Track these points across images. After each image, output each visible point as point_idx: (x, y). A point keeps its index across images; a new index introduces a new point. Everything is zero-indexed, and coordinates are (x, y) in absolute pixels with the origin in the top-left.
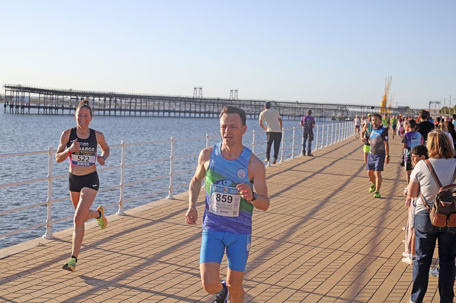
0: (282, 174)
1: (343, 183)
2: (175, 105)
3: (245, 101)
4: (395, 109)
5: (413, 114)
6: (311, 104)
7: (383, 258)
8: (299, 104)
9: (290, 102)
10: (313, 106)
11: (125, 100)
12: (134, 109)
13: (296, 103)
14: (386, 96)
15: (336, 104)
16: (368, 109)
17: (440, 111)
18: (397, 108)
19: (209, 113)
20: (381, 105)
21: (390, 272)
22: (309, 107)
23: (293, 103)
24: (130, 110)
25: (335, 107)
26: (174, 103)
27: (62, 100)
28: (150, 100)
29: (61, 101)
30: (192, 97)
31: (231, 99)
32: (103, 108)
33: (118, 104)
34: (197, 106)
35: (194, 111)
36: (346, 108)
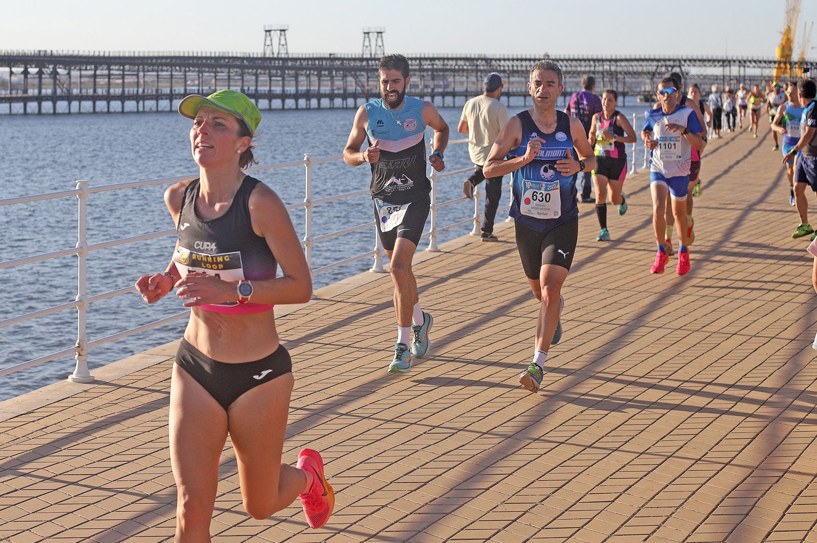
2: (216, 79)
6: (585, 60)
7: (799, 473)
9: (528, 57)
10: (590, 66)
11: (80, 70)
12: (105, 93)
14: (789, 30)
15: (652, 57)
16: (742, 69)
19: (308, 95)
20: (776, 55)
22: (579, 69)
24: (94, 98)
25: (652, 67)
26: (213, 74)
28: (146, 67)
30: (259, 56)
31: (365, 56)
32: (20, 94)
33: (62, 81)
34: (273, 78)
35: (267, 92)
36: (680, 66)
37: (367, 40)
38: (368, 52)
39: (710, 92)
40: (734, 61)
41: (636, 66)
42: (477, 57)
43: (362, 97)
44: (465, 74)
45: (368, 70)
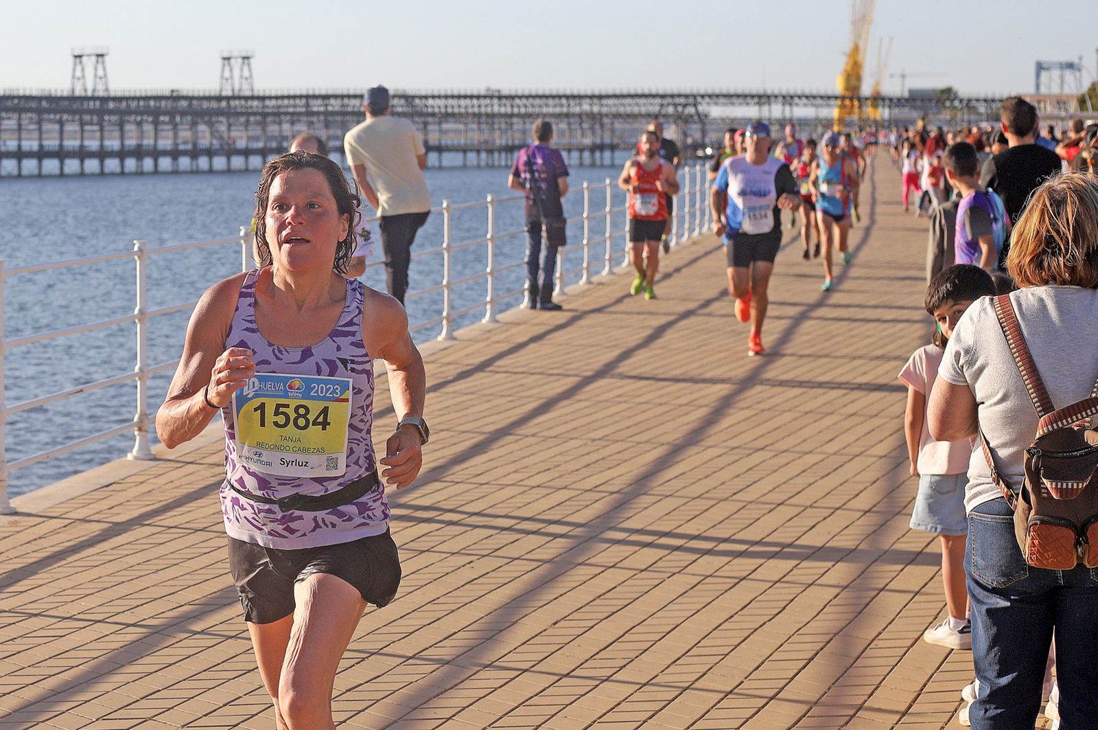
0: (450, 389)
1: (702, 412)
3: (283, 97)
4: (899, 100)
5: (973, 117)
6: (553, 97)
7: (879, 710)
8: (504, 101)
9: (469, 93)
10: (562, 106)
13: (492, 98)
14: (856, 50)
15: (654, 92)
16: (787, 108)
17: (1082, 102)
18: (906, 95)
19: (139, 153)
20: (837, 86)
22: (545, 110)
23: (478, 97)
25: (653, 107)
30: (65, 94)
31: (224, 94)
34: (87, 128)
35: (77, 149)
36: (695, 105)
38: (229, 88)
40: (776, 97)
41: (630, 105)
43: (221, 155)
45: (230, 114)
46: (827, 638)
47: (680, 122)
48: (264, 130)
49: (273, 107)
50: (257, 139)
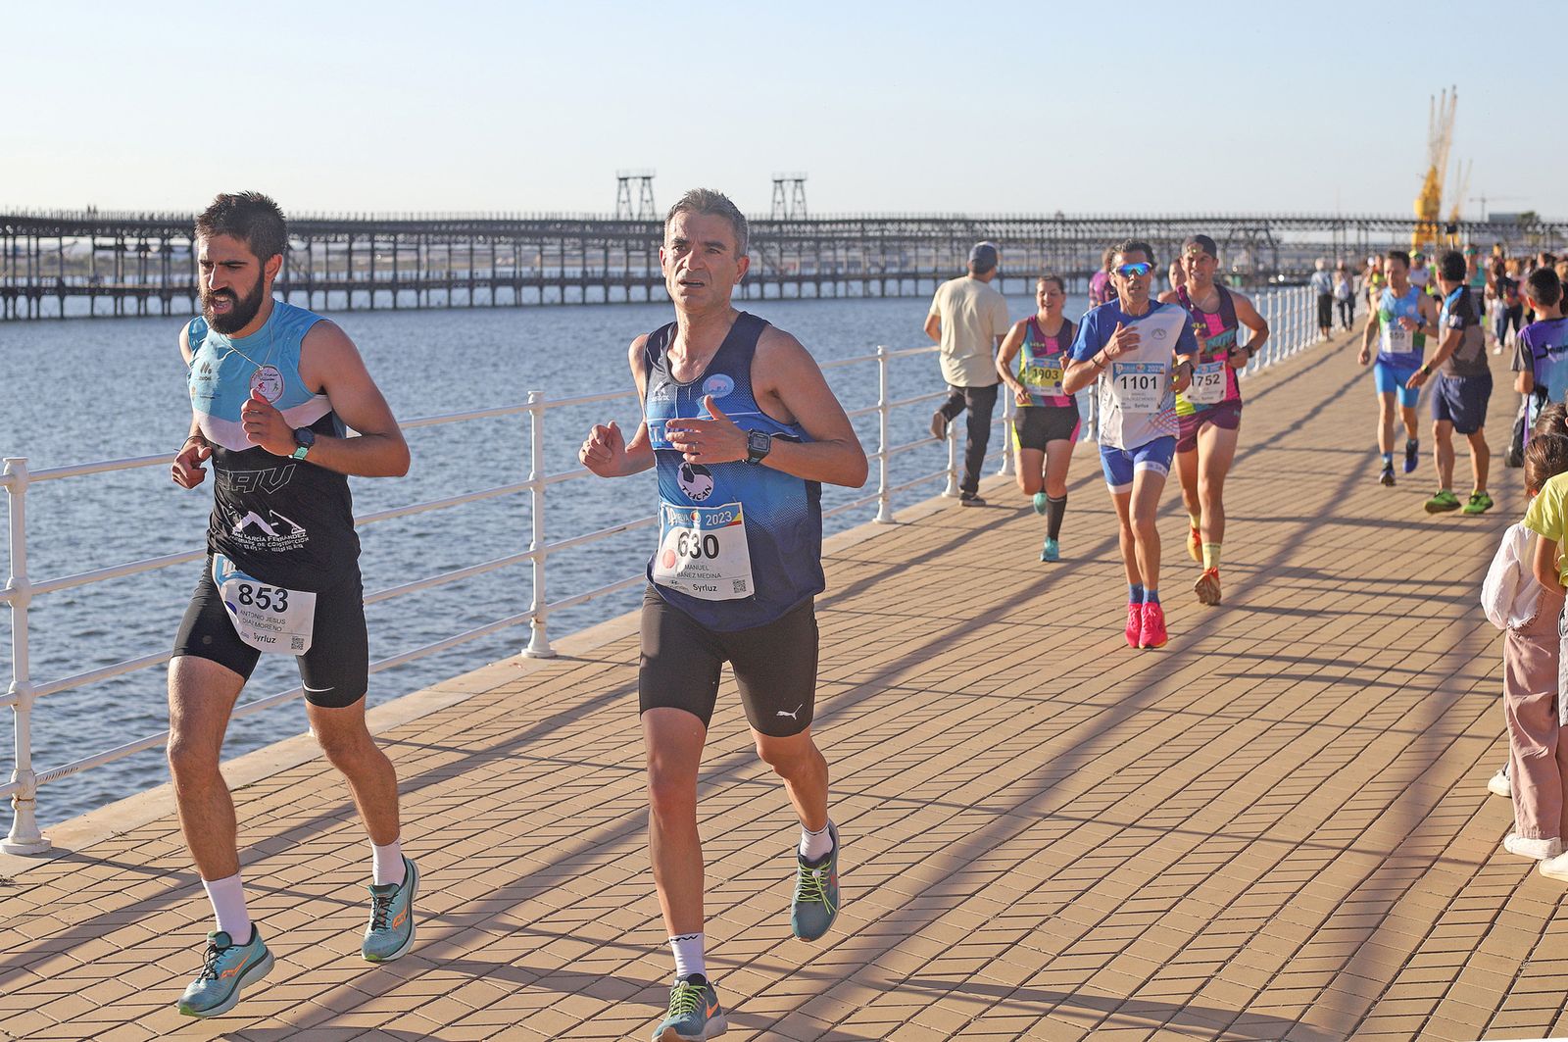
0: (1010, 526)
2: (542, 256)
3: (837, 222)
4: (1479, 225)
5: (1556, 243)
6: (1119, 222)
7: (1456, 861)
8: (1068, 226)
9: (1031, 217)
10: (1128, 231)
11: (327, 242)
12: (366, 279)
13: (1055, 222)
14: (1434, 172)
15: (1224, 216)
16: (1363, 233)
18: (1486, 219)
20: (1415, 211)
21: (1492, 922)
22: (1110, 235)
23: (1041, 222)
24: (349, 287)
25: (1224, 231)
26: (537, 248)
27: (57, 254)
28: (431, 237)
29: (51, 261)
30: (610, 218)
31: (776, 218)
33: (297, 260)
34: (632, 253)
35: (622, 276)
36: (1267, 230)
37: (779, 192)
38: (781, 212)
39: (1314, 271)
40: (1351, 221)
42: (951, 217)
43: (773, 282)
44: (933, 244)
45: (782, 239)
46: (1402, 786)
47: (1250, 247)
48: (817, 255)
49: (827, 232)
50: (810, 265)
